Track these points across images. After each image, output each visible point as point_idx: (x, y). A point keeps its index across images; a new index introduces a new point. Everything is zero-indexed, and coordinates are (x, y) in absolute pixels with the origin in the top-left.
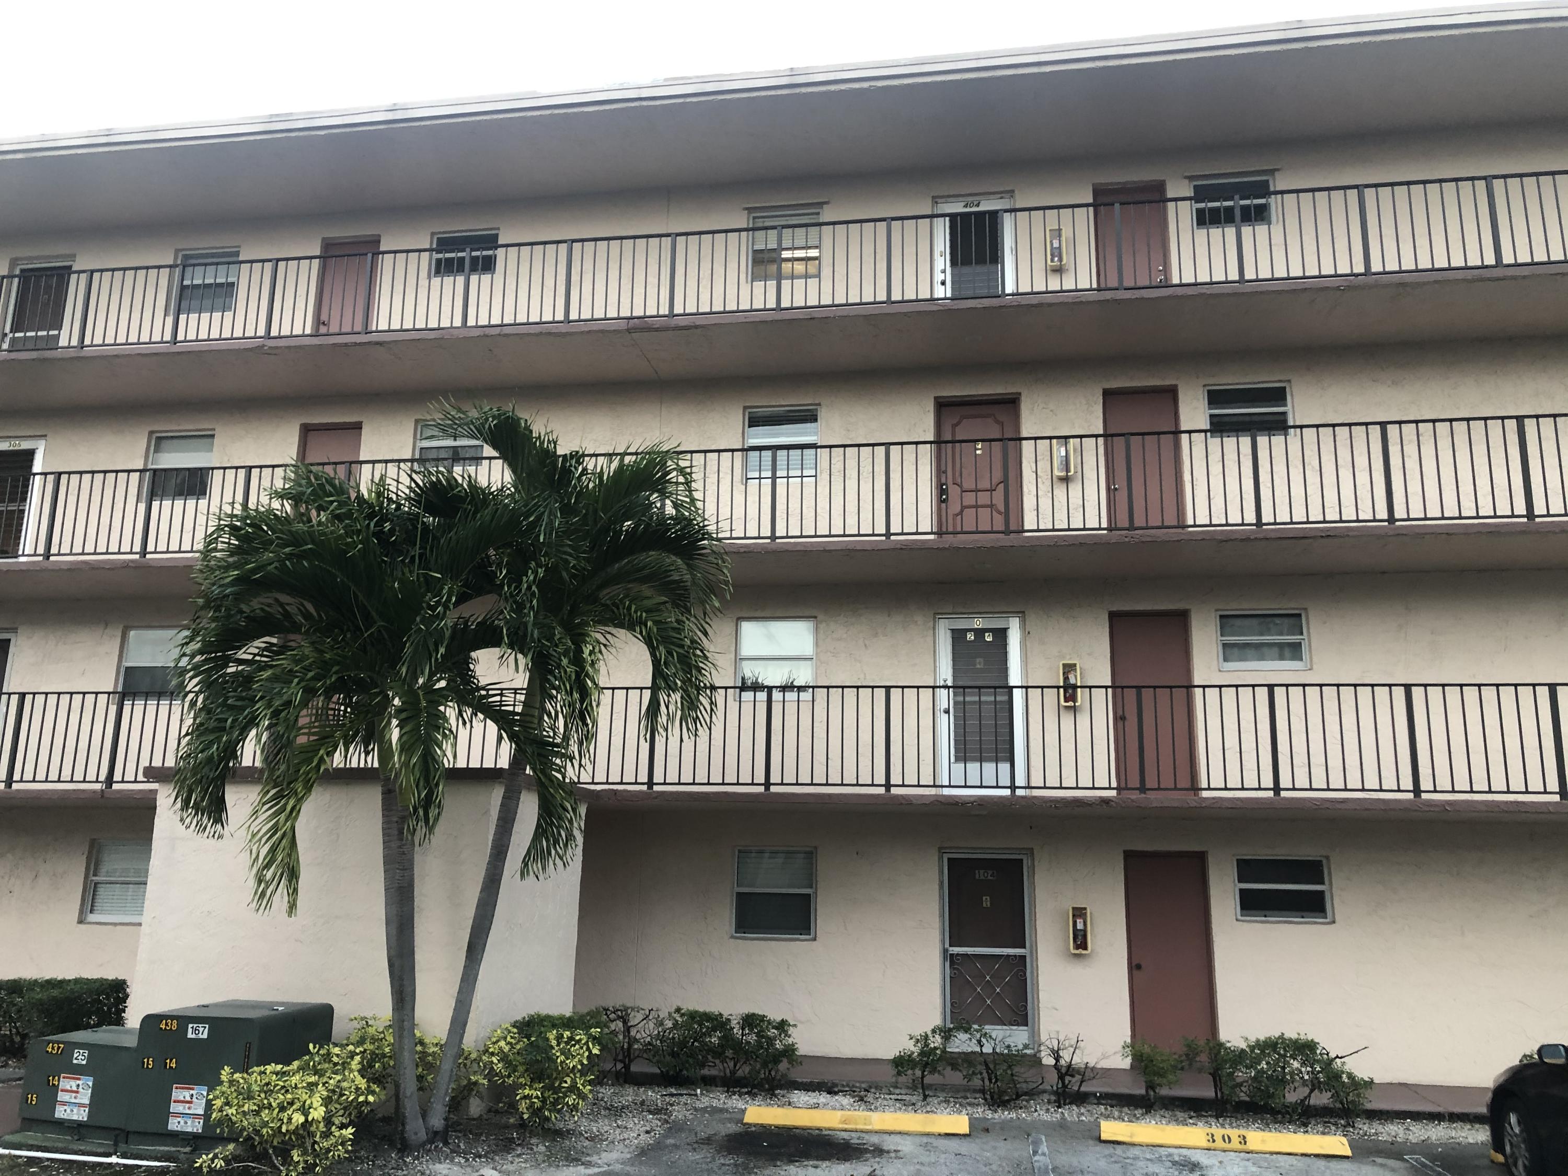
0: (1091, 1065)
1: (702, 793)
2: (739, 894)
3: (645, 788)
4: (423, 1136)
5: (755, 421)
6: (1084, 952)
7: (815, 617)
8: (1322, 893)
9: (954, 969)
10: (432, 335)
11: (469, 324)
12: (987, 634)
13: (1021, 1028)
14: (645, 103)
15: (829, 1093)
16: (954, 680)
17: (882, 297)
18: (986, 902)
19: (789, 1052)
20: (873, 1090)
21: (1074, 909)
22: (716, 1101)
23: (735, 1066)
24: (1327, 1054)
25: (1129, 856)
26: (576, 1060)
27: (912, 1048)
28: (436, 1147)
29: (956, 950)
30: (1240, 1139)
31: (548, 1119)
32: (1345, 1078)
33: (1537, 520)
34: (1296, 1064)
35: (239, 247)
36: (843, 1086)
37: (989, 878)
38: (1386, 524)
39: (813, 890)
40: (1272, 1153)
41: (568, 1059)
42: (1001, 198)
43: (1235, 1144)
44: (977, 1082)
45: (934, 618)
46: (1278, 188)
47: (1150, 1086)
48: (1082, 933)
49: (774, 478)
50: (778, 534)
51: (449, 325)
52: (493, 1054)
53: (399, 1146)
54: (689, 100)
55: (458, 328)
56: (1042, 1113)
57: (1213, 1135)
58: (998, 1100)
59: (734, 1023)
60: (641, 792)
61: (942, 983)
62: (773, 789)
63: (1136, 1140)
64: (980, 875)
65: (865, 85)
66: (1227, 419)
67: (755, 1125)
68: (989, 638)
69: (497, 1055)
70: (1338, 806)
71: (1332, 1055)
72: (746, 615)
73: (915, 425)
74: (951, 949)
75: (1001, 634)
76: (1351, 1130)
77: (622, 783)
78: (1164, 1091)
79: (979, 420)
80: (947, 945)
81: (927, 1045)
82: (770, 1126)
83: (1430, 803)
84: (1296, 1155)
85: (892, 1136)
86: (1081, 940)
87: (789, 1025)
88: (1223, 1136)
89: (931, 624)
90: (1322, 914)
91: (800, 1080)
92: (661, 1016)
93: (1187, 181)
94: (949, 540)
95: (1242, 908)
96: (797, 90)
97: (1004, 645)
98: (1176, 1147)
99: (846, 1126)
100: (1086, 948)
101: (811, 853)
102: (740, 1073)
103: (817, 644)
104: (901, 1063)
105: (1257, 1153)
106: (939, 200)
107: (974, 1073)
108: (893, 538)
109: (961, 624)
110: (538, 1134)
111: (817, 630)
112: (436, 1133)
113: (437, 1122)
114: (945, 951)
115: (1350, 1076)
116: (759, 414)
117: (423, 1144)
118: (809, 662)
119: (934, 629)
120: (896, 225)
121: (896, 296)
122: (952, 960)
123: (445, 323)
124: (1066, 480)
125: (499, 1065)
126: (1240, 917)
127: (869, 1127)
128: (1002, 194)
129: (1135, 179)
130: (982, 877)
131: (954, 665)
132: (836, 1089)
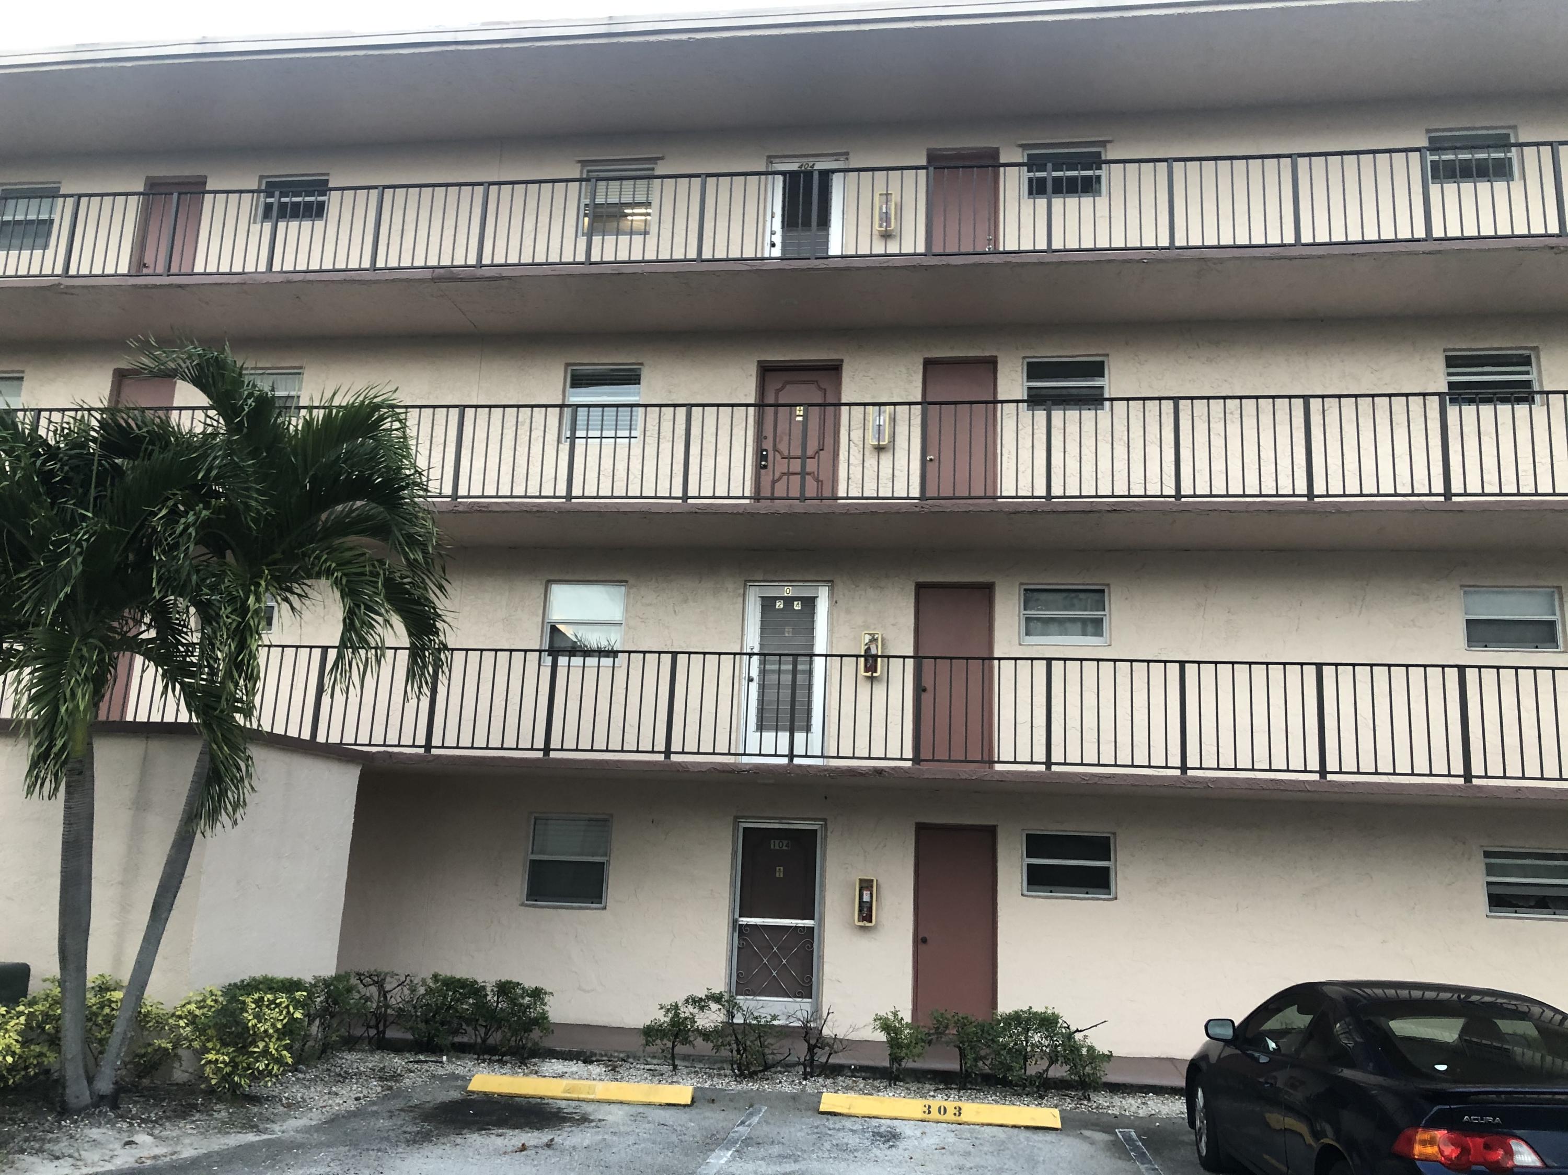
0: (840, 1036)
1: (478, 757)
2: (533, 862)
3: (422, 751)
4: (86, 1098)
5: (579, 381)
6: (869, 924)
7: (626, 582)
8: (1107, 869)
9: (744, 939)
10: (235, 279)
11: (274, 270)
12: (796, 603)
13: (805, 1000)
14: (460, 47)
15: (585, 1062)
16: (761, 649)
17: (692, 254)
18: (780, 873)
19: (541, 1021)
20: (631, 1060)
21: (861, 880)
22: (460, 1068)
23: (486, 1034)
24: (1068, 1027)
25: (921, 828)
26: (269, 1024)
27: (663, 1018)
28: (100, 1111)
29: (745, 920)
30: (955, 1111)
31: (239, 1085)
32: (1084, 1051)
33: (1316, 500)
34: (1037, 1038)
35: (59, 183)
36: (602, 1055)
37: (784, 848)
38: (1173, 499)
39: (607, 858)
40: (983, 1125)
41: (260, 1022)
42: (836, 160)
43: (950, 1116)
44: (725, 1053)
45: (745, 585)
46: (1109, 158)
47: (895, 1059)
48: (868, 905)
49: (573, 438)
50: (574, 494)
51: (254, 270)
52: (180, 1017)
53: (59, 1109)
54: (505, 46)
55: (263, 273)
56: (785, 1084)
57: (930, 1107)
58: (745, 1072)
59: (489, 989)
60: (417, 755)
61: (729, 953)
62: (553, 755)
63: (853, 1111)
64: (775, 845)
65: (684, 37)
66: (1044, 392)
67: (478, 1093)
68: (797, 606)
69: (186, 1017)
70: (1105, 781)
71: (1073, 1028)
72: (557, 578)
73: (736, 389)
74: (741, 919)
75: (810, 603)
76: (1085, 1102)
77: (399, 745)
78: (908, 1064)
79: (803, 386)
80: (737, 916)
81: (677, 1015)
82: (494, 1093)
83: (1196, 780)
84: (1007, 1126)
85: (612, 1105)
86: (866, 913)
87: (545, 993)
88: (940, 1108)
89: (741, 591)
90: (1106, 891)
91: (558, 1049)
92: (415, 982)
93: (1020, 150)
94: (764, 506)
95: (1029, 883)
96: (615, 40)
97: (812, 613)
98: (891, 1119)
99: (568, 1095)
100: (870, 921)
101: (606, 820)
102: (491, 1041)
103: (627, 610)
104: (650, 1033)
105: (969, 1124)
106: (774, 160)
107: (723, 1044)
108: (689, 501)
109: (771, 592)
110: (226, 1101)
111: (628, 594)
112: (102, 1097)
113: (105, 1086)
114: (735, 921)
115: (1091, 1049)
116: (582, 372)
117: (86, 1107)
118: (618, 628)
119: (744, 595)
120: (711, 181)
121: (706, 255)
122: (743, 931)
123: (250, 268)
124: (879, 449)
125: (188, 1029)
126: (1026, 893)
127: (591, 1097)
128: (836, 156)
129: (971, 145)
130: (777, 847)
131: (761, 633)
132: (594, 1059)
